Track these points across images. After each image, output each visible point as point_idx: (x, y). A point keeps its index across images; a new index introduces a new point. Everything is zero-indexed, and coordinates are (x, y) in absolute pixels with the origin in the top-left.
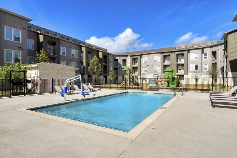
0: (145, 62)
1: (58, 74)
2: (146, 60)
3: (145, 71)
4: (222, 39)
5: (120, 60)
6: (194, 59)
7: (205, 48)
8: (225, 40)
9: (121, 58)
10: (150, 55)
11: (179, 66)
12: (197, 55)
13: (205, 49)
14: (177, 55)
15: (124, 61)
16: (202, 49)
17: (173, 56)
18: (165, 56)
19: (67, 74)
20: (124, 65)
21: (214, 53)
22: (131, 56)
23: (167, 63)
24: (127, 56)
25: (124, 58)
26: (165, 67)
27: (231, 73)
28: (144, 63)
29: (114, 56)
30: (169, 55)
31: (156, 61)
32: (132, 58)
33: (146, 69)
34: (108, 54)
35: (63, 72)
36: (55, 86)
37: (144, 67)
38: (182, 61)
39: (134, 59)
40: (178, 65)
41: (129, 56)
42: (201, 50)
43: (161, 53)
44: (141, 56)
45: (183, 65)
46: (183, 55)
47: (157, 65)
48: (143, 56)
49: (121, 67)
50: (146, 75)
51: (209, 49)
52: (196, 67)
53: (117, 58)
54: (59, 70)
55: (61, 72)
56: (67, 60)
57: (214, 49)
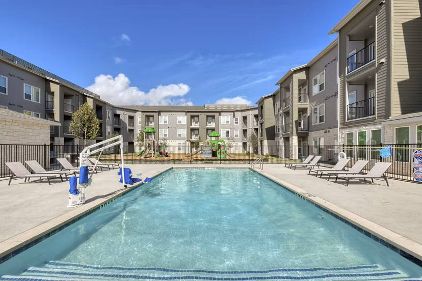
0: (165, 122)
1: (5, 133)
2: (167, 119)
3: (166, 135)
4: (257, 103)
5: (124, 117)
6: (225, 123)
7: (237, 111)
8: (260, 105)
9: (126, 113)
10: (173, 113)
11: (209, 131)
12: (229, 119)
13: (235, 113)
14: (207, 116)
15: (131, 118)
16: (234, 112)
17: (203, 117)
18: (192, 117)
19: (30, 134)
20: (131, 124)
21: (245, 118)
22: (142, 112)
23: (194, 125)
24: (135, 111)
25: (131, 114)
26: (192, 130)
27: (266, 141)
28: (163, 123)
29: (114, 108)
30: (198, 116)
31: (180, 122)
32: (144, 115)
33: (167, 132)
34: (105, 103)
35: (17, 128)
36: (7, 164)
37: (163, 130)
38: (212, 125)
39: (148, 117)
40: (207, 130)
41: (140, 111)
42: (232, 113)
43: (188, 112)
44: (159, 112)
45: (213, 130)
46: (213, 117)
47: (182, 127)
48: (162, 113)
49: (126, 128)
50: (168, 141)
51: (240, 113)
52: (228, 132)
53: (118, 112)
54: (7, 123)
55: (12, 127)
56: (10, 104)
57: (245, 114)
